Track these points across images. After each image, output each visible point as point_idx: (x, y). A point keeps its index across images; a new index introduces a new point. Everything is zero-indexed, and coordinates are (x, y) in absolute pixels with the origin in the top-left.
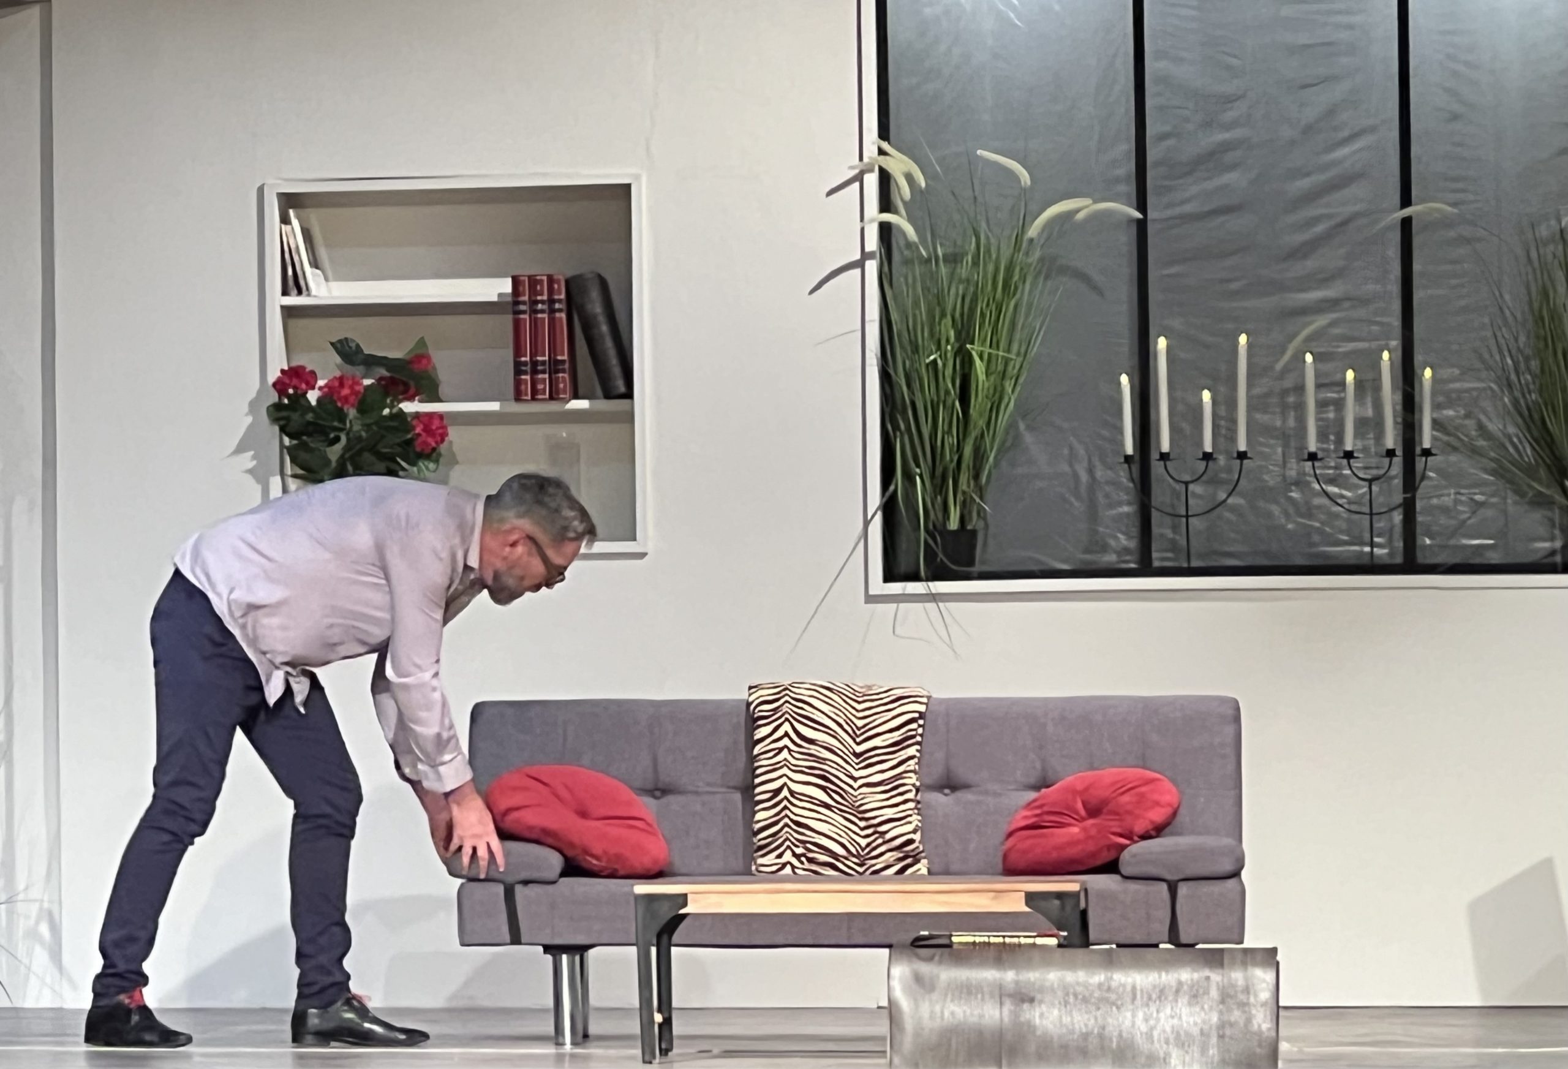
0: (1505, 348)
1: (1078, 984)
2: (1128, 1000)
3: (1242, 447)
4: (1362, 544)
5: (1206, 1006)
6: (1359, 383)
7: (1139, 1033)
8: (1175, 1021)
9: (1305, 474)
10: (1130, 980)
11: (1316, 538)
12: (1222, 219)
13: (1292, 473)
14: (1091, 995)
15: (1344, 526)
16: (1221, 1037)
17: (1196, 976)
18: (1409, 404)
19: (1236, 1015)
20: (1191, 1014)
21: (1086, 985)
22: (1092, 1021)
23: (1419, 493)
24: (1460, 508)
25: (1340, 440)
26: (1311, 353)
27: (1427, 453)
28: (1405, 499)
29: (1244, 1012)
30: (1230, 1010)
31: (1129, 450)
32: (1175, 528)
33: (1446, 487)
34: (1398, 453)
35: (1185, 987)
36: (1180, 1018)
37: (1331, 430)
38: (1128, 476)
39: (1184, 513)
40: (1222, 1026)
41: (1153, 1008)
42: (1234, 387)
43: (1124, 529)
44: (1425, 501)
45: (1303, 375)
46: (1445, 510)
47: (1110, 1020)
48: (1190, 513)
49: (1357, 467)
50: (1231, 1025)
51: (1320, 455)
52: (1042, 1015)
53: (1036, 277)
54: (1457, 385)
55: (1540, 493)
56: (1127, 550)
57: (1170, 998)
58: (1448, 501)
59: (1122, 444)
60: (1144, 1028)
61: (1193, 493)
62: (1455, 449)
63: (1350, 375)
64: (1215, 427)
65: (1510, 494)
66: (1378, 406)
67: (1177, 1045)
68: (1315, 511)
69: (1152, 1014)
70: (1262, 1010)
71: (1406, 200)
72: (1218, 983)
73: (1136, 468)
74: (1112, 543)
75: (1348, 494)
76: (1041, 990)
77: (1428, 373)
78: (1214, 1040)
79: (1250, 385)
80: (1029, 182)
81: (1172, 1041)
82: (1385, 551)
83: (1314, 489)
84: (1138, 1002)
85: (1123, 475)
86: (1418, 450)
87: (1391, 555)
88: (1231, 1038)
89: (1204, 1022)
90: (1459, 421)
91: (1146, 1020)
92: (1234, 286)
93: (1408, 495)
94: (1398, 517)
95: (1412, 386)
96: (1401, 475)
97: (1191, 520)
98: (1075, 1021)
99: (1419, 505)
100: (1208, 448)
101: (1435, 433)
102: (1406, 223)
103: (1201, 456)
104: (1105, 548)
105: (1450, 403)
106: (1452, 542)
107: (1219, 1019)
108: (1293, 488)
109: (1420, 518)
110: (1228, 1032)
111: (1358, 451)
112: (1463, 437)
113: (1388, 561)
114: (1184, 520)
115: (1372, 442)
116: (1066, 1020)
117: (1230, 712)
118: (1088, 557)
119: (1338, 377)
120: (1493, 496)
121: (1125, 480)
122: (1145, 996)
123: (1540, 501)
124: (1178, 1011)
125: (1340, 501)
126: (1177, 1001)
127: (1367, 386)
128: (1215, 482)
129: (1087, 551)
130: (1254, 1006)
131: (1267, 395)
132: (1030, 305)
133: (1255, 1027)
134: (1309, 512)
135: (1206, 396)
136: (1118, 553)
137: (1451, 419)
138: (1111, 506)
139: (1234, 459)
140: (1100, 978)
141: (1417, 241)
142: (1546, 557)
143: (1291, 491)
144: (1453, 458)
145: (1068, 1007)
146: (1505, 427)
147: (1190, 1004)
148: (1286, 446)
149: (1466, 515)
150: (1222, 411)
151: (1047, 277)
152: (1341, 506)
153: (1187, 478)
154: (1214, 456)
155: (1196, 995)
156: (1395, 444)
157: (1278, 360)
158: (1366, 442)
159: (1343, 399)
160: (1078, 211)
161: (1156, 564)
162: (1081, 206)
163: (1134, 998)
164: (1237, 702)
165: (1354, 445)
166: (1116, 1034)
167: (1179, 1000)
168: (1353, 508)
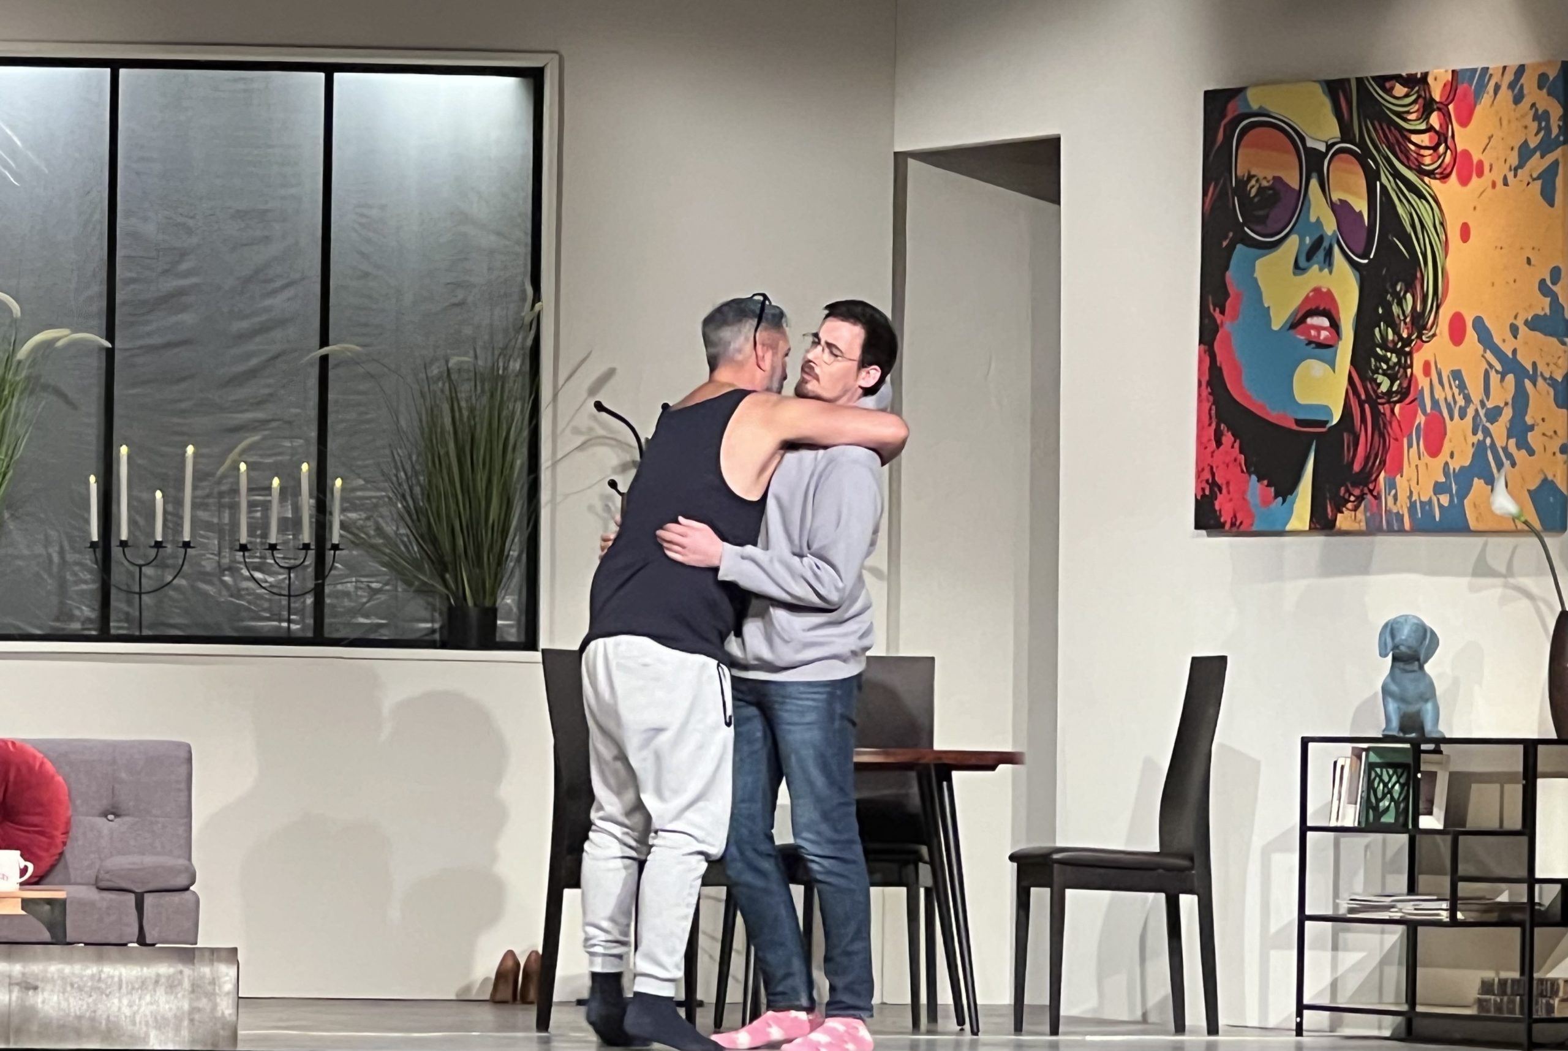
0: (399, 464)
1: (73, 974)
2: (116, 987)
3: (187, 539)
4: (280, 621)
5: (180, 995)
6: (283, 489)
7: (124, 1019)
8: (154, 1007)
9: (235, 561)
10: (117, 973)
11: (244, 614)
12: (176, 350)
13: (226, 561)
14: (85, 986)
15: (266, 605)
16: (192, 1021)
17: (171, 970)
18: (322, 508)
19: (203, 1003)
20: (168, 1002)
21: (81, 977)
22: (85, 1007)
23: (327, 581)
24: (359, 593)
25: (265, 535)
26: (245, 462)
27: (335, 547)
28: (316, 585)
29: (210, 1000)
30: (198, 999)
31: (95, 538)
32: (129, 603)
33: (347, 576)
34: (313, 547)
35: (163, 980)
36: (158, 1006)
37: (259, 527)
38: (94, 559)
39: (137, 590)
40: (194, 1010)
41: (135, 996)
42: (180, 487)
43: (87, 602)
44: (331, 587)
45: (237, 483)
46: (347, 594)
47: (100, 1006)
48: (143, 591)
49: (278, 557)
50: (199, 1010)
51: (249, 546)
52: (43, 1002)
53: (22, 393)
54: (359, 494)
55: (425, 583)
56: (89, 620)
57: (151, 987)
58: (350, 587)
59: (89, 534)
60: (128, 1014)
61: (146, 576)
62: (356, 545)
63: (276, 482)
64: (165, 520)
65: (400, 583)
66: (296, 509)
67: (155, 1028)
68: (243, 593)
69: (134, 1001)
70: (225, 999)
71: (324, 342)
72: (189, 976)
73: (99, 552)
74: (77, 613)
75: (271, 579)
76: (45, 980)
77: (338, 482)
78: (186, 1023)
79: (195, 488)
80: (19, 314)
81: (150, 1022)
82: (298, 626)
83: (242, 574)
84: (124, 990)
85: (88, 559)
86: (329, 546)
87: (303, 630)
88: (200, 1022)
89: (178, 1008)
90: (361, 522)
91: (130, 1006)
92: (183, 405)
93: (320, 581)
94: (310, 600)
95: (325, 495)
96: (313, 565)
97: (144, 597)
98: (71, 1006)
99: (327, 590)
100: (159, 539)
101: (342, 532)
102: (324, 360)
103: (153, 544)
104: (71, 618)
105: (354, 508)
106: (354, 621)
107: (190, 1005)
108: (227, 573)
109: (328, 601)
110: (197, 1017)
111: (280, 544)
112: (363, 535)
113: (300, 634)
114: (137, 596)
115: (291, 537)
116: (64, 1005)
117: (183, 754)
118: (57, 624)
119: (267, 483)
120: (386, 584)
121: (88, 562)
122: (130, 987)
123: (424, 590)
124: (157, 999)
125: (264, 585)
126: (155, 991)
127: (290, 491)
128: (164, 566)
129: (57, 619)
130: (220, 996)
131: (208, 496)
132: (17, 416)
133: (219, 1014)
134: (237, 593)
135: (159, 494)
136: (83, 623)
137: (355, 522)
138: (76, 583)
139: (180, 547)
140: (92, 971)
141: (331, 374)
142: (426, 635)
143: (224, 575)
144: (355, 553)
145: (66, 995)
146: (398, 529)
147: (166, 993)
148: (221, 539)
149: (364, 600)
150: (170, 508)
151: (31, 393)
152: (264, 588)
153: (141, 562)
154: (164, 545)
155: (172, 986)
156: (311, 538)
157: (218, 469)
158: (286, 537)
159: (270, 501)
160: (58, 339)
161: (113, 632)
162: (61, 335)
163: (120, 988)
164: (189, 746)
165: (277, 539)
166: (105, 1016)
167: (157, 989)
168: (275, 590)
